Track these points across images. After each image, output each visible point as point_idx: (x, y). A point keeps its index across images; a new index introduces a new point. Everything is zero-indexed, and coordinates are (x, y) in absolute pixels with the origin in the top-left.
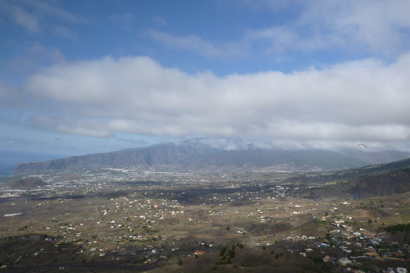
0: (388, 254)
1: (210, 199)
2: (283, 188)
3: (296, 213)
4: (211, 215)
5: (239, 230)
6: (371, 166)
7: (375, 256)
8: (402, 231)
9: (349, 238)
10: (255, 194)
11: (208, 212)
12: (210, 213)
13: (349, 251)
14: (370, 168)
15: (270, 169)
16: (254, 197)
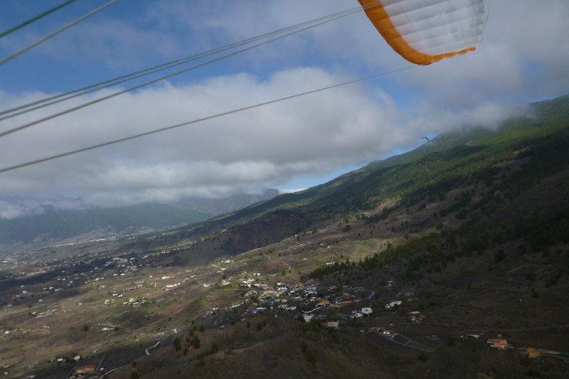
0: (338, 299)
1: (18, 296)
2: (126, 260)
3: (171, 286)
4: (38, 317)
5: (105, 327)
6: (223, 215)
7: (329, 305)
8: (327, 275)
9: (278, 295)
10: (90, 275)
11: (30, 314)
12: (35, 315)
13: (293, 308)
14: (223, 218)
15: (78, 240)
16: (91, 278)
